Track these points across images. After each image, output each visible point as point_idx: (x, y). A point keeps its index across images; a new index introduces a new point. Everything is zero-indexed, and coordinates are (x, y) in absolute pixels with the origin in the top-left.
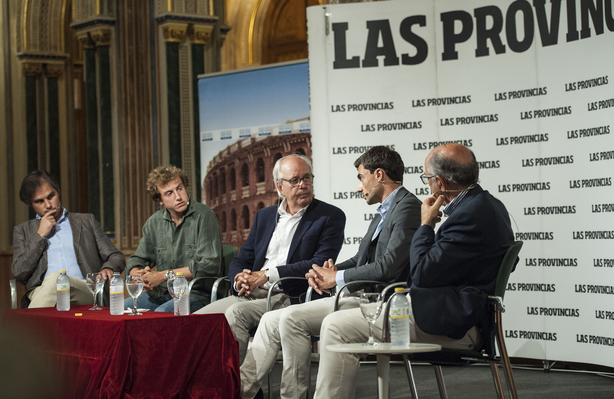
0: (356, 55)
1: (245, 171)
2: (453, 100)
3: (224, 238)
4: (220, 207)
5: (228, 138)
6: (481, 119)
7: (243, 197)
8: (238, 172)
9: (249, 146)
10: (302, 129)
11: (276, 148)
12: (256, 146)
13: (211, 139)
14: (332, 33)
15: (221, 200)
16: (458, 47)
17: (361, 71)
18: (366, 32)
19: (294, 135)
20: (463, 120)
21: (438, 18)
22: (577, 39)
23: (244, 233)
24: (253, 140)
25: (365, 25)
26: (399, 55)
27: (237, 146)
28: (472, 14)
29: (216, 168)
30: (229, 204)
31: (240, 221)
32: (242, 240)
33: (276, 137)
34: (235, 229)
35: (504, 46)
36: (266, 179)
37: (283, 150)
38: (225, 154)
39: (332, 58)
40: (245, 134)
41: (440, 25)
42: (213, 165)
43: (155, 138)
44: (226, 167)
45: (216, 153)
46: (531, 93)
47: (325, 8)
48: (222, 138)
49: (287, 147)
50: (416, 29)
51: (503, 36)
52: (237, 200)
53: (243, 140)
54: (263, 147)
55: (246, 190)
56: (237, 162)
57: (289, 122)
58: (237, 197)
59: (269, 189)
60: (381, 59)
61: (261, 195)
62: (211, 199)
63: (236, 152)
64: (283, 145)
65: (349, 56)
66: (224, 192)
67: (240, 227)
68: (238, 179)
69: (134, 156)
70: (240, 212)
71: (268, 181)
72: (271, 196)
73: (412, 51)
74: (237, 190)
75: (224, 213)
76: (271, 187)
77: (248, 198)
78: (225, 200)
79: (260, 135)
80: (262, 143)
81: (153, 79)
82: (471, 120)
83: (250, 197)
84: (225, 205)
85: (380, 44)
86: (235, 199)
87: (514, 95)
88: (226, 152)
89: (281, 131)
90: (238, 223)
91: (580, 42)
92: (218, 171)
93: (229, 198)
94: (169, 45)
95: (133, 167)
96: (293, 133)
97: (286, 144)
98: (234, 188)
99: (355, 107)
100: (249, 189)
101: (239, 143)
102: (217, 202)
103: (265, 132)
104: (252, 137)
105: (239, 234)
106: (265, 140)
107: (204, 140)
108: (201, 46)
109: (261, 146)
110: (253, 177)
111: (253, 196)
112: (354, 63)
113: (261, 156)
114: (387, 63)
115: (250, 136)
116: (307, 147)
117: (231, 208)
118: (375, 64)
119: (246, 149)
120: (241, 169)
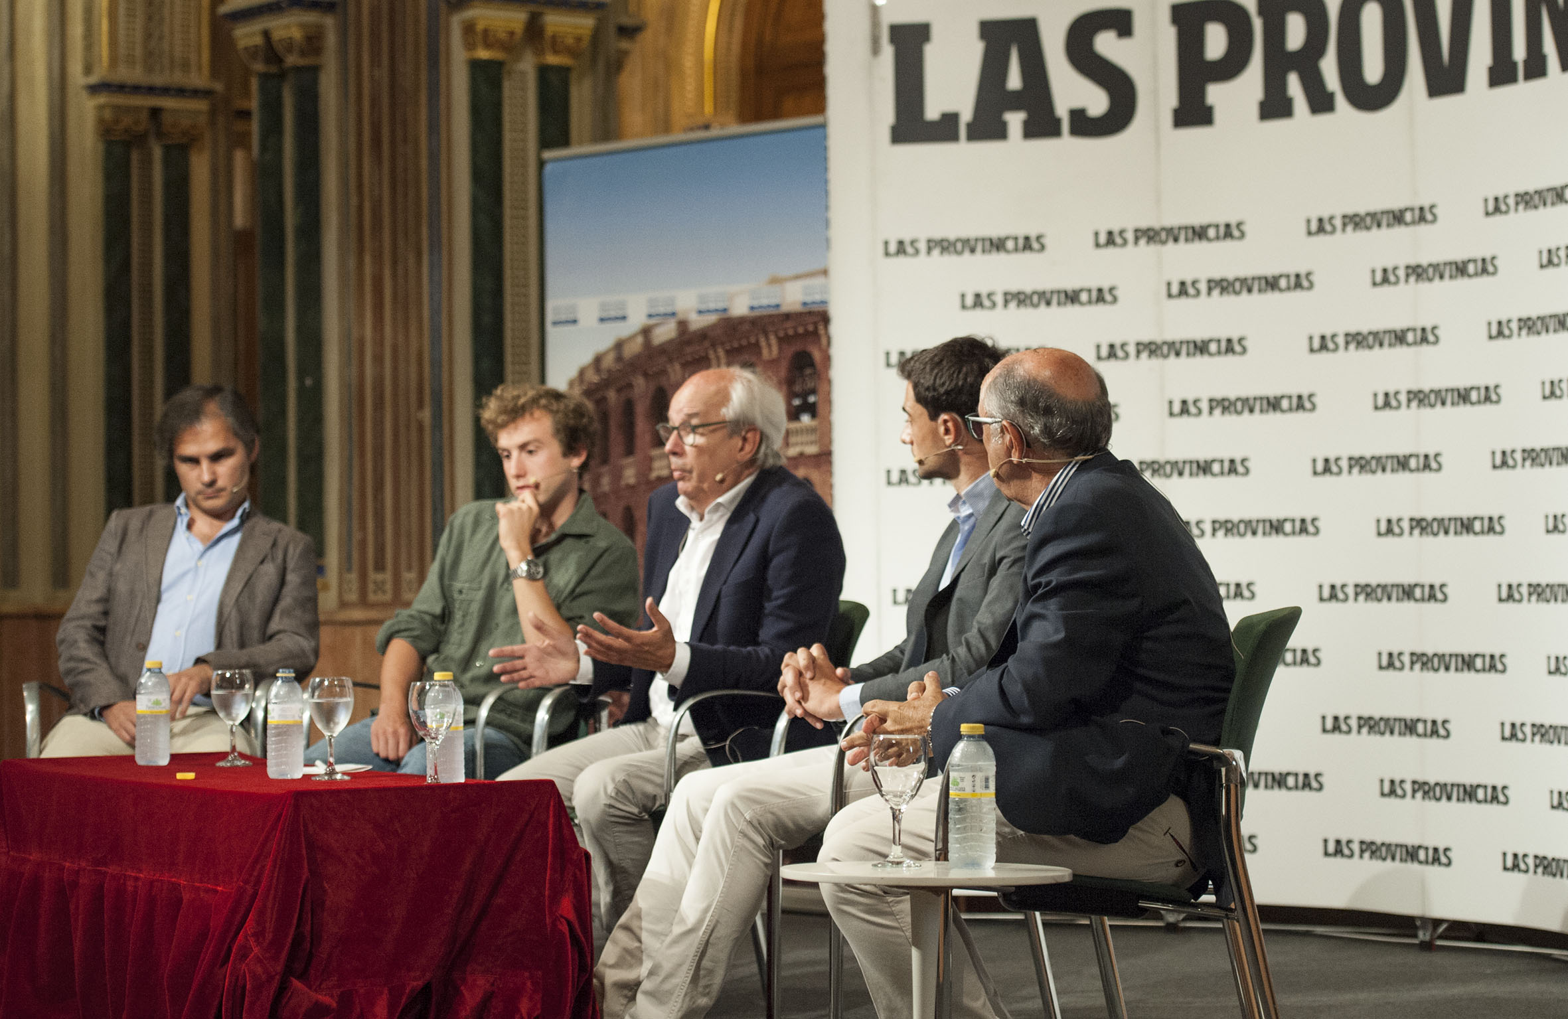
0: (950, 108)
2: (1199, 233)
5: (617, 318)
6: (1271, 284)
7: (654, 475)
8: (640, 408)
9: (671, 342)
10: (809, 299)
11: (741, 349)
12: (689, 343)
13: (575, 322)
14: (888, 52)
15: (596, 482)
16: (1215, 93)
17: (963, 151)
18: (977, 49)
19: (787, 316)
20: (1223, 286)
21: (1165, 16)
22: (1514, 80)
24: (683, 325)
25: (975, 31)
26: (1062, 110)
27: (640, 340)
28: (1253, 10)
30: (616, 492)
33: (742, 320)
35: (1333, 94)
37: (759, 353)
38: (608, 362)
39: (887, 114)
40: (662, 310)
41: (1168, 36)
43: (436, 312)
44: (612, 395)
45: (586, 358)
46: (1397, 218)
48: (602, 320)
49: (769, 346)
50: (1106, 44)
51: (1329, 67)
52: (638, 484)
53: (656, 325)
54: (707, 344)
56: (640, 383)
57: (775, 281)
58: (637, 475)
60: (1015, 120)
63: (638, 357)
64: (758, 341)
65: (932, 112)
66: (605, 460)
68: (642, 426)
69: (378, 359)
73: (1096, 102)
74: (639, 456)
78: (606, 483)
79: (700, 312)
80: (703, 335)
81: (434, 157)
82: (1245, 285)
84: (606, 495)
85: (1014, 81)
86: (632, 481)
87: (1355, 221)
88: (612, 356)
89: (756, 304)
91: (1522, 90)
93: (617, 475)
94: (476, 66)
95: (374, 389)
96: (785, 309)
97: (767, 339)
98: (630, 450)
99: (945, 246)
101: (646, 332)
103: (712, 306)
104: (681, 316)
106: (713, 327)
107: (555, 323)
108: (564, 71)
109: (701, 342)
112: (945, 130)
114: (1030, 132)
115: (673, 314)
116: (819, 348)
117: (622, 503)
118: (1000, 133)
119: (663, 350)
120: (648, 402)
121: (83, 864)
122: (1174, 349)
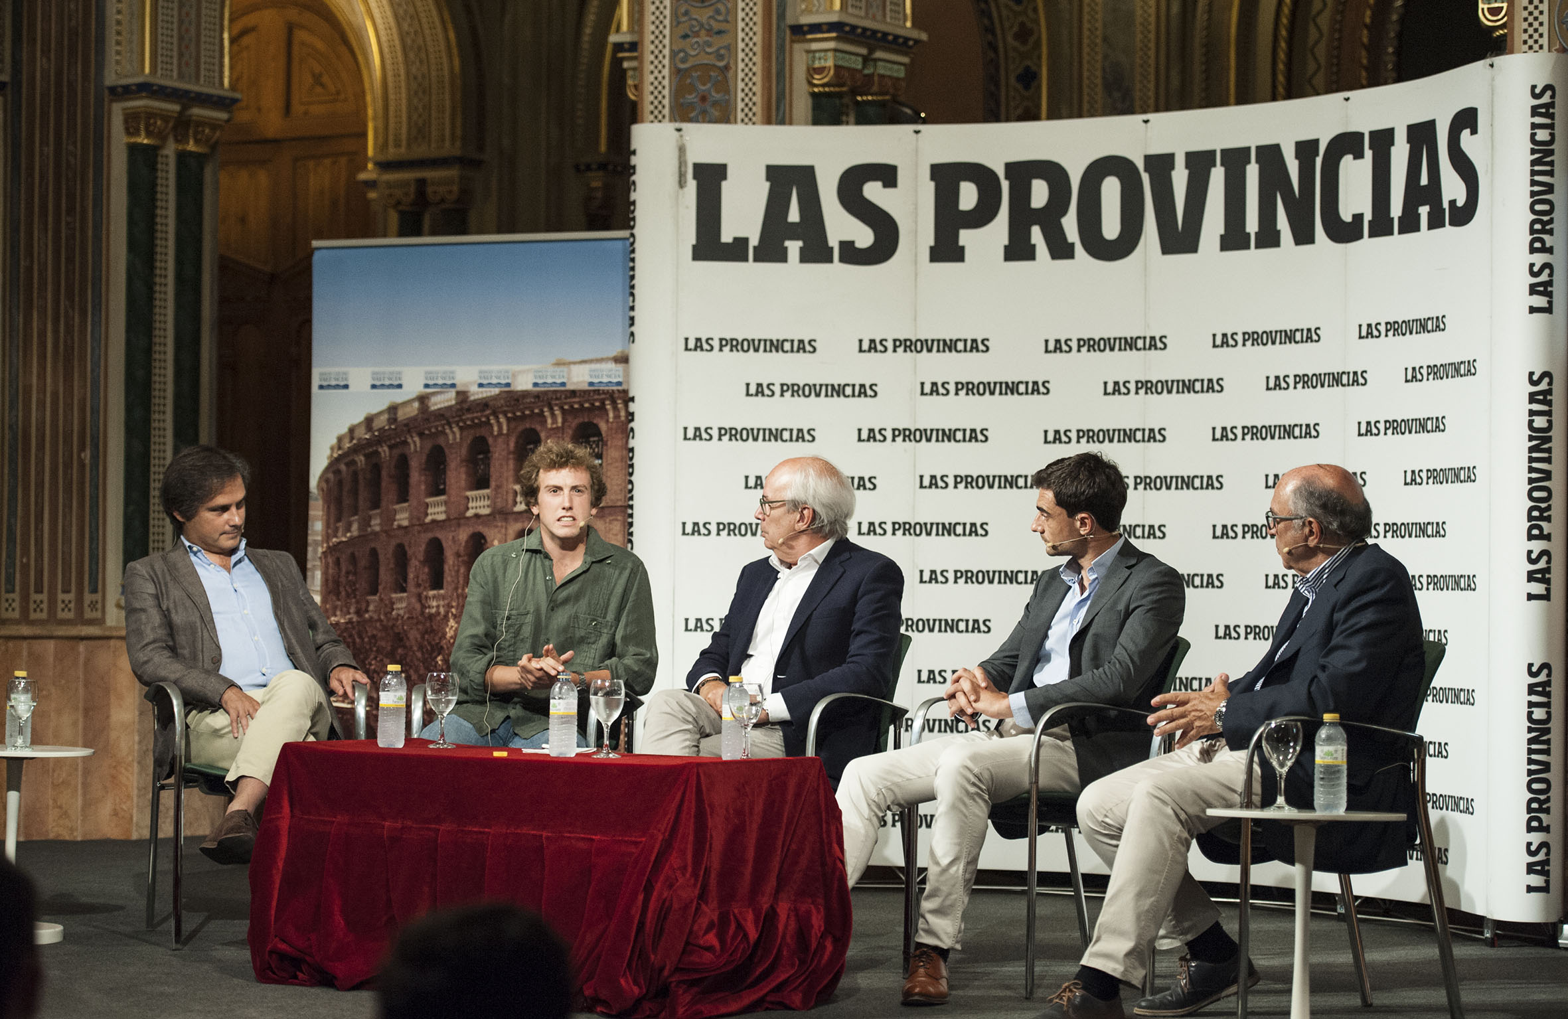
0: (741, 234)
1: (437, 462)
2: (950, 346)
3: (371, 608)
4: (363, 537)
5: (391, 386)
6: (1011, 388)
7: (428, 519)
8: (415, 464)
9: (450, 407)
10: (596, 381)
11: (524, 417)
12: (469, 410)
13: (346, 387)
14: (692, 185)
15: (366, 523)
16: (966, 237)
17: (750, 269)
19: (573, 393)
20: (970, 388)
21: (927, 173)
22: (1248, 247)
23: (426, 597)
24: (462, 395)
25: (763, 173)
26: (833, 242)
27: (416, 405)
28: (1001, 172)
29: (355, 450)
30: (388, 532)
31: (417, 570)
32: (422, 613)
33: (525, 394)
34: (404, 590)
35: (1073, 245)
36: (493, 484)
37: (544, 422)
38: (382, 422)
39: (690, 236)
40: (440, 382)
41: (927, 190)
42: (347, 445)
43: (96, 365)
44: (384, 450)
45: (359, 418)
46: (1130, 344)
47: (679, 130)
48: (374, 387)
49: (553, 415)
50: (873, 191)
51: (1070, 224)
52: (412, 525)
53: (434, 394)
54: (488, 412)
55: (437, 504)
56: (415, 442)
57: (559, 364)
58: (411, 519)
59: (499, 505)
60: (794, 247)
61: (477, 516)
62: (339, 520)
63: (414, 419)
64: (542, 411)
65: (727, 237)
66: (376, 504)
67: (418, 585)
68: (417, 478)
70: (417, 552)
71: (498, 487)
72: (506, 520)
73: (864, 237)
74: (413, 501)
75: (374, 553)
76: (507, 500)
77: (443, 521)
78: (376, 524)
79: (481, 385)
80: (484, 404)
82: (988, 388)
83: (448, 519)
84: (376, 534)
85: (794, 215)
86: (405, 523)
87: (1090, 344)
88: (386, 416)
89: (540, 381)
90: (411, 576)
91: (1253, 256)
92: (361, 459)
93: (389, 518)
94: (133, 149)
96: (570, 387)
97: (551, 410)
98: (403, 497)
99: (735, 345)
100: (446, 503)
101: (422, 399)
102: (355, 527)
103: (494, 381)
104: (459, 388)
105: (413, 600)
106: (494, 398)
107: (321, 387)
108: (200, 158)
109: (483, 411)
110: (456, 475)
111: (457, 519)
112: (737, 251)
113: (483, 432)
114: (805, 257)
115: (453, 386)
116: (607, 421)
117: (394, 542)
118: (782, 257)
119: (441, 415)
120: (424, 457)
121: (409, 823)
122: (926, 435)
